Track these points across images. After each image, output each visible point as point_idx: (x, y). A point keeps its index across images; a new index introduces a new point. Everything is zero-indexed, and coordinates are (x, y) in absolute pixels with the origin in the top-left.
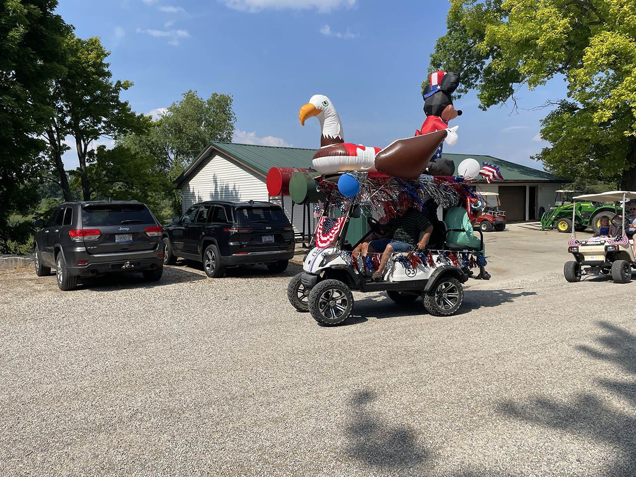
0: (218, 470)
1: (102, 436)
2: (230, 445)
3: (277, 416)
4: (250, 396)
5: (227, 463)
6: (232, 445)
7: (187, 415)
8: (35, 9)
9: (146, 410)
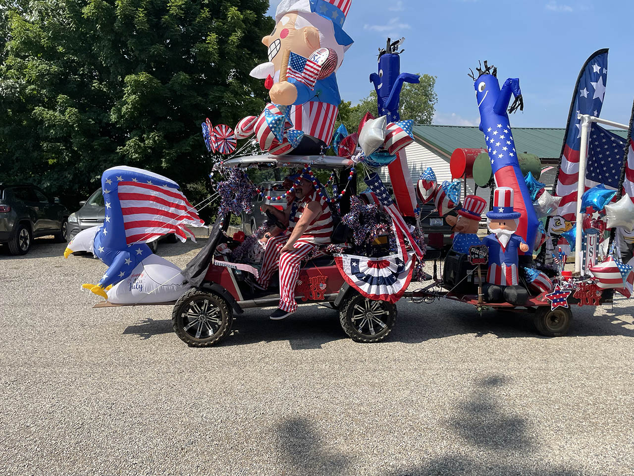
0: (306, 412)
1: (234, 369)
2: (325, 396)
3: (377, 381)
4: (362, 362)
5: (316, 408)
6: (327, 397)
7: (303, 366)
8: (251, 13)
9: (274, 357)
